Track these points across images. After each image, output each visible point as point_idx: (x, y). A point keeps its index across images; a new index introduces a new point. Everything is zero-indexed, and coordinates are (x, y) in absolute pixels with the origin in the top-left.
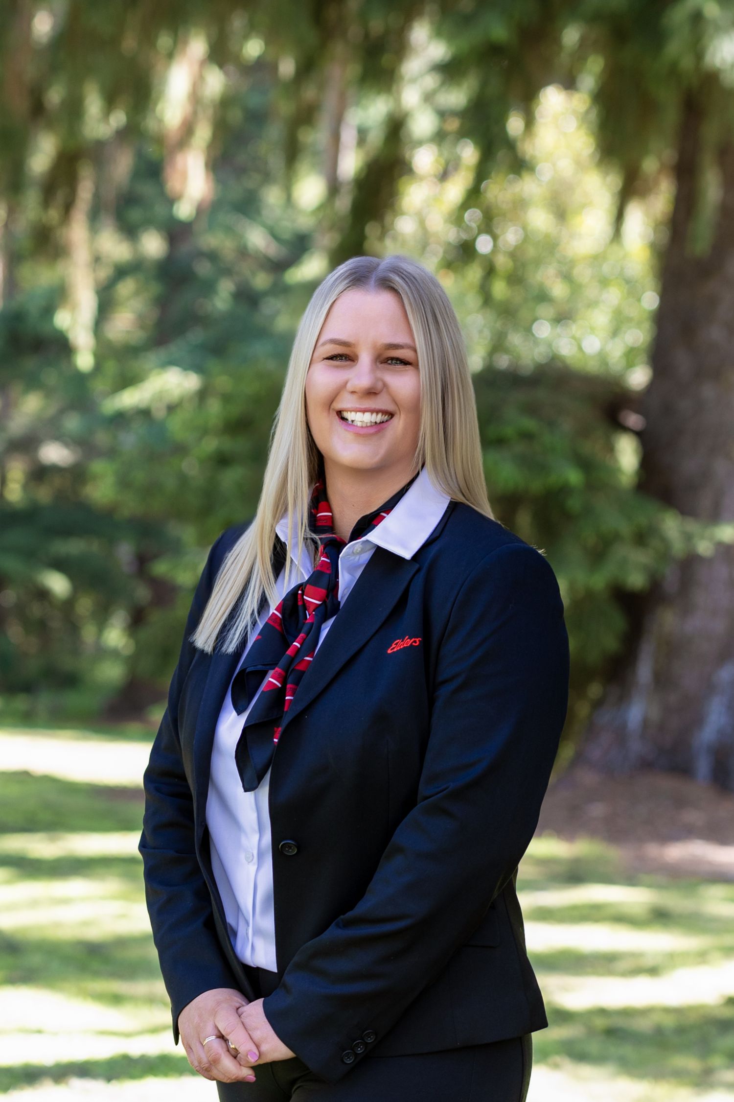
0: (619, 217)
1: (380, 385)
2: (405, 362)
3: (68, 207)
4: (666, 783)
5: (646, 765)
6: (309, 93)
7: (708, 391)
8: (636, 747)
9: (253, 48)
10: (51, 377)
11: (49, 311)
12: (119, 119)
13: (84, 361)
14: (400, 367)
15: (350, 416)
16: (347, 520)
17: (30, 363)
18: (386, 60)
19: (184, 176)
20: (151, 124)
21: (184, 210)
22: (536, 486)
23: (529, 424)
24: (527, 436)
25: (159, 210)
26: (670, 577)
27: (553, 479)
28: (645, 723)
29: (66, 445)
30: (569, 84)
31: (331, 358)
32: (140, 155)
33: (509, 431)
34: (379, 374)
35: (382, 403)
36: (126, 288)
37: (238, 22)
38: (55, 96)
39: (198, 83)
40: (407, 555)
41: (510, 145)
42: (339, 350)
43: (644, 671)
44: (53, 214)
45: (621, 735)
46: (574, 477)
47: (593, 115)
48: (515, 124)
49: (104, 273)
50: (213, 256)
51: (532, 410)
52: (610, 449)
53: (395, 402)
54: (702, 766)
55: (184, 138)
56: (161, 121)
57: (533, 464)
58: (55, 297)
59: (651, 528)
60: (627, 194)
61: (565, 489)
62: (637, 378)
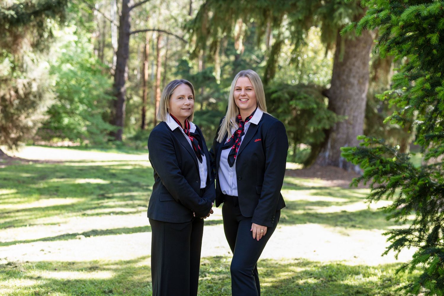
0: (326, 53)
1: (246, 94)
2: (250, 89)
3: (215, 52)
4: (333, 168)
5: (329, 164)
6: (263, 29)
7: (343, 89)
8: (327, 161)
9: (252, 20)
10: (212, 85)
11: (211, 72)
12: (225, 34)
13: (218, 82)
14: (249, 90)
15: (241, 100)
16: (244, 118)
17: (208, 82)
18: (279, 22)
19: (239, 45)
20: (232, 35)
21: (238, 52)
22: (307, 108)
23: (306, 95)
24: (305, 98)
25: (234, 51)
26: (335, 127)
27: (311, 107)
28: (329, 156)
29: (215, 99)
30: (316, 26)
31: (237, 90)
32: (229, 41)
33: (302, 97)
34: (246, 92)
35: (246, 97)
36: (227, 67)
37: (249, 15)
38: (212, 30)
39: (241, 27)
40: (257, 124)
41: (303, 40)
42: (239, 88)
43: (329, 145)
44: (212, 53)
45: (324, 158)
46: (315, 106)
47: (320, 34)
48: (304, 36)
49: (222, 64)
50: (244, 61)
51: (306, 92)
52: (323, 100)
53: (249, 97)
54: (341, 165)
55: (238, 38)
56: (234, 34)
57: (307, 103)
58: (212, 69)
59: (331, 116)
60: (328, 48)
61: (313, 109)
62: (328, 86)
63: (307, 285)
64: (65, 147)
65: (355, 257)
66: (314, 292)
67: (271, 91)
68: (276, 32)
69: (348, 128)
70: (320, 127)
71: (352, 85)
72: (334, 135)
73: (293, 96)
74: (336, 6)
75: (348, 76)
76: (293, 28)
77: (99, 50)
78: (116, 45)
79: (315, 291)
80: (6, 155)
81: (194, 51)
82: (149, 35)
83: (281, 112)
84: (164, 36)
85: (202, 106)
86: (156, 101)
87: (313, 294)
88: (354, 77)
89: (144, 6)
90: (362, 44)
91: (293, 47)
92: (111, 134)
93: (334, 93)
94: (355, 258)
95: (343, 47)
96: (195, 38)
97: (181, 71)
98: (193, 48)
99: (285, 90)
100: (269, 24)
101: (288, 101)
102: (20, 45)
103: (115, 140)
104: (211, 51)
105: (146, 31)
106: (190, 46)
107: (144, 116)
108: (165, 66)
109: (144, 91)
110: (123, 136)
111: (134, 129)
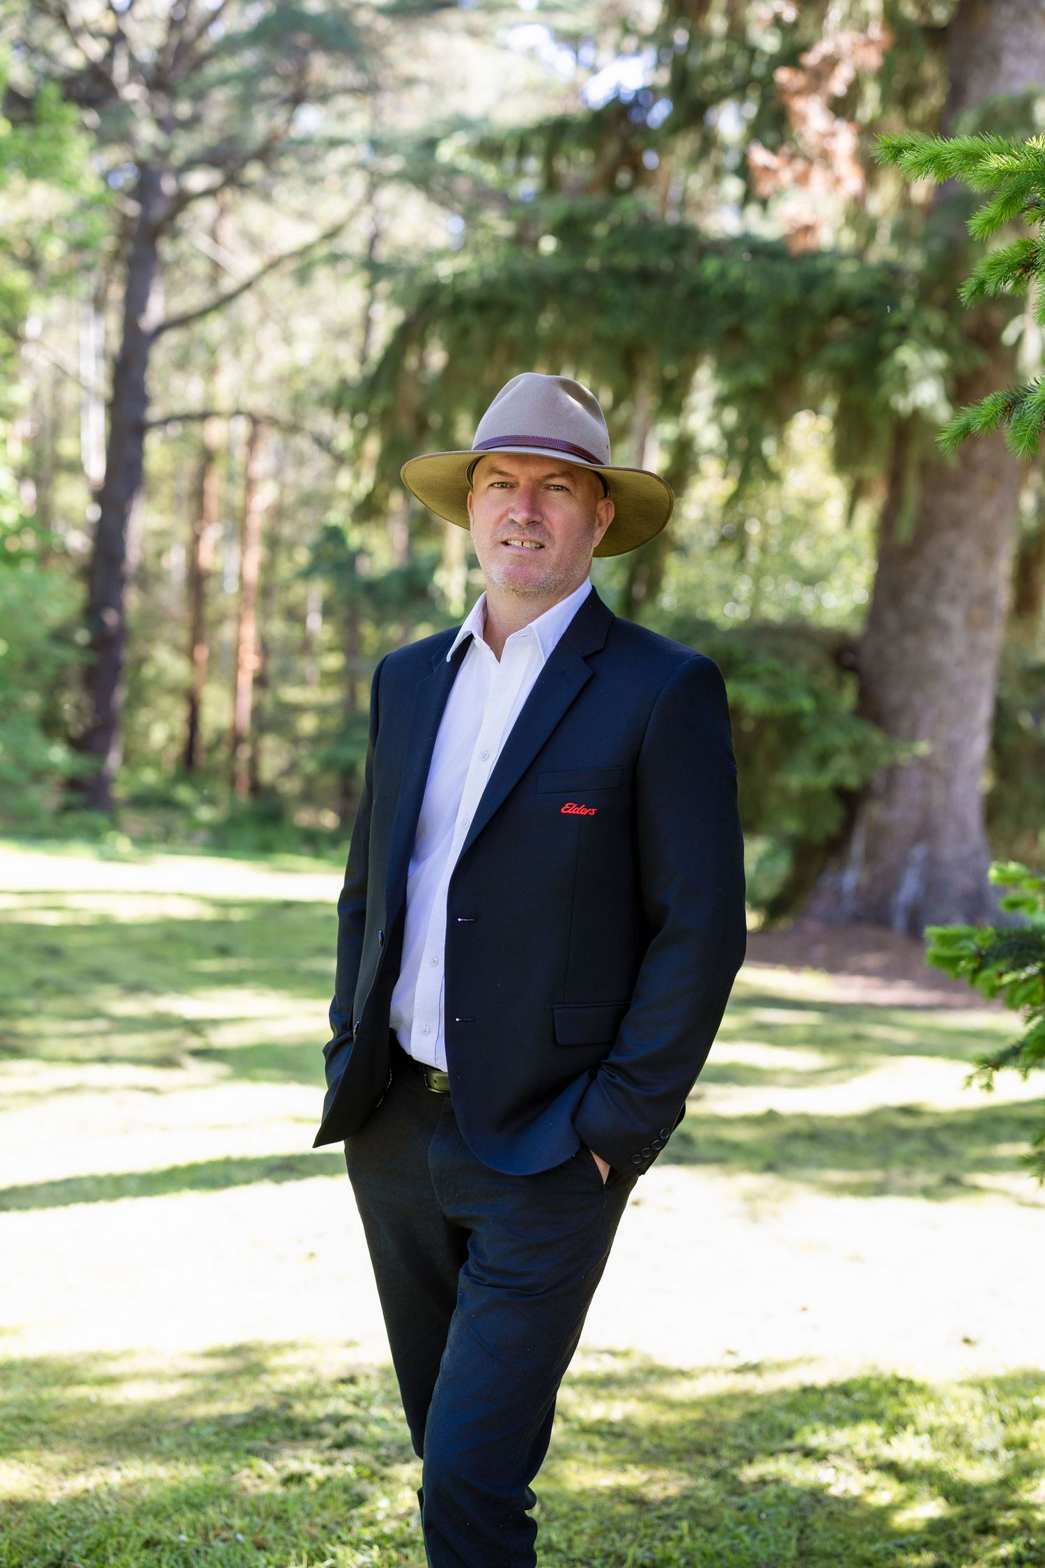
4: (872, 933)
5: (858, 919)
7: (910, 642)
8: (850, 905)
11: (431, 571)
13: (456, 610)
17: (420, 606)
22: (780, 708)
23: (776, 664)
24: (774, 673)
26: (878, 780)
27: (791, 706)
28: (858, 888)
30: (817, 411)
33: (761, 669)
38: (435, 420)
41: (764, 462)
43: (858, 847)
45: (839, 895)
46: (809, 705)
47: (831, 440)
48: (769, 447)
54: (900, 921)
58: (437, 561)
59: (865, 743)
60: (857, 492)
61: (800, 713)
63: (772, 1490)
65: (967, 1341)
66: (802, 1531)
68: (667, 430)
69: (926, 786)
70: (824, 780)
71: (944, 629)
72: (874, 811)
73: (727, 666)
74: (888, 340)
75: (930, 597)
76: (731, 416)
78: (97, 468)
79: (810, 1526)
81: (371, 494)
82: (215, 432)
84: (271, 439)
86: (237, 667)
87: (799, 1540)
88: (953, 599)
89: (199, 328)
90: (981, 481)
91: (729, 486)
92: (73, 784)
93: (879, 655)
94: (965, 1346)
95: (913, 490)
96: (373, 446)
97: (325, 562)
98: (367, 484)
99: (698, 642)
103: (85, 807)
105: (204, 416)
106: (357, 476)
107: (193, 721)
108: (273, 542)
109: (199, 629)
110: (120, 791)
111: (156, 764)
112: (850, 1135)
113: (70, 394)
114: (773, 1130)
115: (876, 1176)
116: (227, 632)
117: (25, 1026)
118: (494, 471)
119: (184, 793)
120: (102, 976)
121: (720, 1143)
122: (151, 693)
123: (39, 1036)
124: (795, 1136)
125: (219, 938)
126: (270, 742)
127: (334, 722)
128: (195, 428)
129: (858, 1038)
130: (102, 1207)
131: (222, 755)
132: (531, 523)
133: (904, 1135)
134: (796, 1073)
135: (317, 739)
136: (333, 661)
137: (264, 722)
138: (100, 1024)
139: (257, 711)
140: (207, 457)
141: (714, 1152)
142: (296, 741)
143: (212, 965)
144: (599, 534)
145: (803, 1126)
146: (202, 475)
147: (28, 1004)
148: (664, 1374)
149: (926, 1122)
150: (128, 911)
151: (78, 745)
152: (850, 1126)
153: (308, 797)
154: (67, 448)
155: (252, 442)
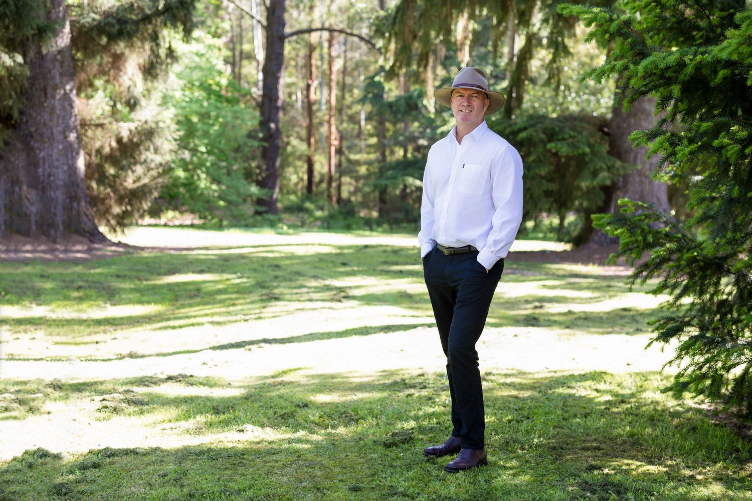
3: (426, 67)
6: (502, 28)
7: (632, 121)
9: (485, 12)
10: (421, 117)
11: (421, 99)
12: (441, 37)
13: (432, 114)
17: (414, 112)
18: (527, 17)
19: (464, 56)
20: (453, 39)
22: (575, 154)
23: (572, 133)
24: (572, 137)
25: (456, 63)
26: (619, 181)
27: (580, 151)
29: (426, 140)
32: (448, 48)
33: (567, 136)
37: (479, 6)
39: (466, 26)
41: (565, 45)
44: (421, 69)
46: (587, 150)
49: (438, 83)
51: (573, 129)
55: (463, 44)
56: (456, 38)
57: (574, 146)
58: (422, 95)
59: (613, 166)
61: (584, 154)
62: (609, 116)
64: (187, 226)
65: (628, 365)
67: (516, 128)
70: (596, 183)
72: (620, 195)
73: (552, 135)
77: (233, 65)
78: (261, 55)
79: (567, 401)
80: (110, 241)
81: (392, 67)
82: (314, 37)
83: (534, 161)
84: (340, 38)
85: (406, 151)
86: (330, 145)
92: (260, 202)
93: (619, 127)
96: (392, 46)
97: (370, 95)
98: (391, 63)
99: (539, 125)
100: (513, 21)
101: (544, 143)
102: (123, 70)
103: (266, 212)
104: (419, 66)
105: (310, 31)
106: (386, 59)
107: (310, 171)
108: (343, 87)
109: (310, 130)
110: (279, 205)
111: (295, 193)
112: (601, 318)
113: (247, 22)
114: (571, 317)
115: (610, 330)
116: (324, 130)
117: (276, 291)
118: (459, 92)
119: (308, 205)
120: (299, 274)
121: (549, 320)
122: (291, 159)
123: (282, 294)
124: (580, 318)
125: (341, 260)
126: (346, 179)
127: (375, 168)
128: (306, 36)
129: (609, 286)
130: (326, 341)
131: (324, 186)
132: (469, 106)
133: (622, 317)
134: (581, 299)
135: (367, 177)
136: (374, 140)
137: (342, 170)
138: (305, 290)
139: (339, 165)
140: (311, 48)
141: (546, 324)
142: (357, 179)
143: (342, 269)
144: (486, 108)
145: (583, 316)
146: (309, 57)
147: (275, 284)
148: (524, 373)
149: (631, 313)
150: (300, 251)
151: (261, 184)
152: (601, 315)
153: (365, 204)
154: (246, 47)
155: (330, 42)
